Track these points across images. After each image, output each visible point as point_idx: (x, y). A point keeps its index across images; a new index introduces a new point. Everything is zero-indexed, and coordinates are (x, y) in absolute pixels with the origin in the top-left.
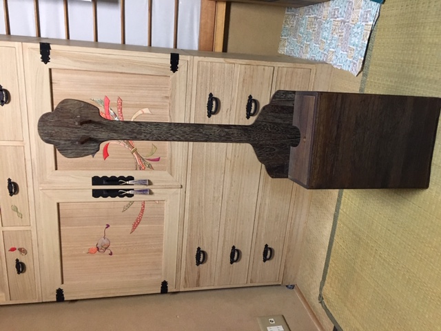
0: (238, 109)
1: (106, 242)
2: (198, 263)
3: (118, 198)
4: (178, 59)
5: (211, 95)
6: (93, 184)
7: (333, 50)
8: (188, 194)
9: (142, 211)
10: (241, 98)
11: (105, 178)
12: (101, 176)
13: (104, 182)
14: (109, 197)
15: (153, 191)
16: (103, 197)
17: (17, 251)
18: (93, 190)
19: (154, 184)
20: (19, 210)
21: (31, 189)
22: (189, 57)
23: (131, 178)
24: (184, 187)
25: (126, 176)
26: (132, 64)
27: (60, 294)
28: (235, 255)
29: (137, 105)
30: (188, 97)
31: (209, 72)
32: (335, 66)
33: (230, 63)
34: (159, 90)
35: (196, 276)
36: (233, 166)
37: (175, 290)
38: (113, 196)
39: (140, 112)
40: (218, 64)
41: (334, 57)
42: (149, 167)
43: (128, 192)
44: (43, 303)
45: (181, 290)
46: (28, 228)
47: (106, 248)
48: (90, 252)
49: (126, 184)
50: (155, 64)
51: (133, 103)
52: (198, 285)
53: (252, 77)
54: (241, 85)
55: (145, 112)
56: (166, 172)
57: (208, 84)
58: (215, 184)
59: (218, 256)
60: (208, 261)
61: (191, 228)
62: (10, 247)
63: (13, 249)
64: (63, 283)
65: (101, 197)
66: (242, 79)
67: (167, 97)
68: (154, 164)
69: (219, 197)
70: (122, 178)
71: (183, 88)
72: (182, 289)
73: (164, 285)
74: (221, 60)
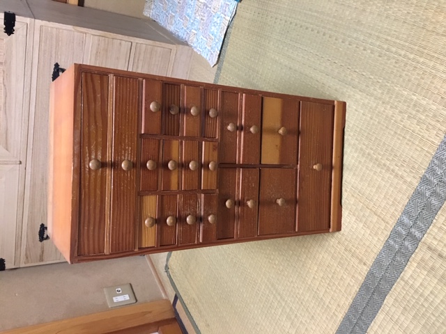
2: (42, 239)
4: (14, 20)
5: (57, 65)
7: (195, 32)
8: (29, 170)
22: (29, 19)
24: (23, 163)
30: (28, 66)
31: (54, 40)
32: (195, 50)
33: (81, 32)
35: (40, 252)
37: (14, 267)
40: (65, 31)
41: (195, 40)
45: (21, 266)
52: (41, 260)
53: (107, 51)
57: (53, 52)
61: (32, 205)
66: (94, 52)
71: (22, 54)
73: (2, 262)
74: (70, 27)
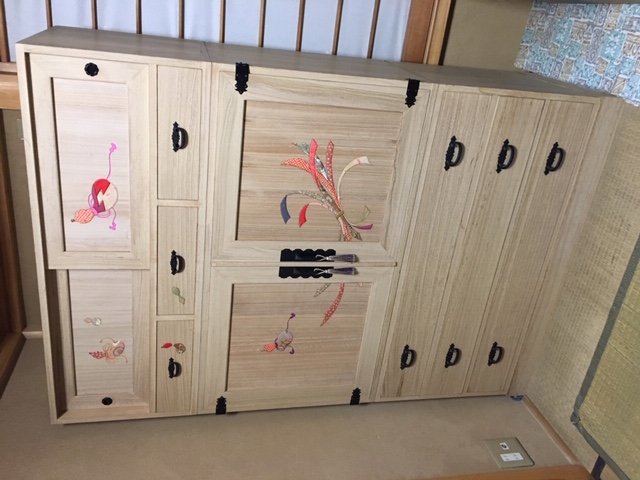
0: (487, 159)
1: (287, 336)
2: (404, 365)
3: (311, 279)
4: (418, 88)
5: (454, 139)
6: (282, 260)
7: (626, 77)
8: (403, 274)
9: (340, 295)
10: (494, 144)
11: (298, 251)
12: (293, 249)
13: (297, 258)
14: (300, 278)
15: (358, 269)
16: (293, 277)
17: (173, 347)
18: (281, 268)
19: (361, 260)
20: (181, 294)
21: (200, 266)
22: (432, 85)
23: (331, 252)
24: (399, 264)
25: (325, 250)
26: (354, 95)
27: (221, 403)
28: (453, 356)
29: (352, 151)
31: (456, 107)
32: (628, 102)
33: (488, 94)
34: (385, 131)
35: (398, 382)
36: (469, 237)
37: (368, 401)
38: (305, 276)
39: (355, 162)
40: (469, 95)
41: (625, 87)
42: (356, 237)
43: (326, 271)
44: (198, 415)
45: (376, 401)
46: (191, 318)
47: (287, 345)
48: (267, 350)
49: (326, 261)
50: (385, 95)
51: (348, 149)
52: (399, 394)
53: (513, 115)
54: (496, 126)
55: (362, 162)
56: (379, 245)
57: (452, 124)
58: (440, 261)
59: (430, 357)
60: (417, 363)
61: (400, 320)
62: (165, 343)
63: (167, 346)
64: (226, 390)
65: (290, 278)
66: (499, 117)
67: (394, 142)
68: (363, 234)
69: (443, 279)
70: (320, 251)
71: (418, 129)
72: (378, 399)
73: (356, 393)
74: (475, 89)
